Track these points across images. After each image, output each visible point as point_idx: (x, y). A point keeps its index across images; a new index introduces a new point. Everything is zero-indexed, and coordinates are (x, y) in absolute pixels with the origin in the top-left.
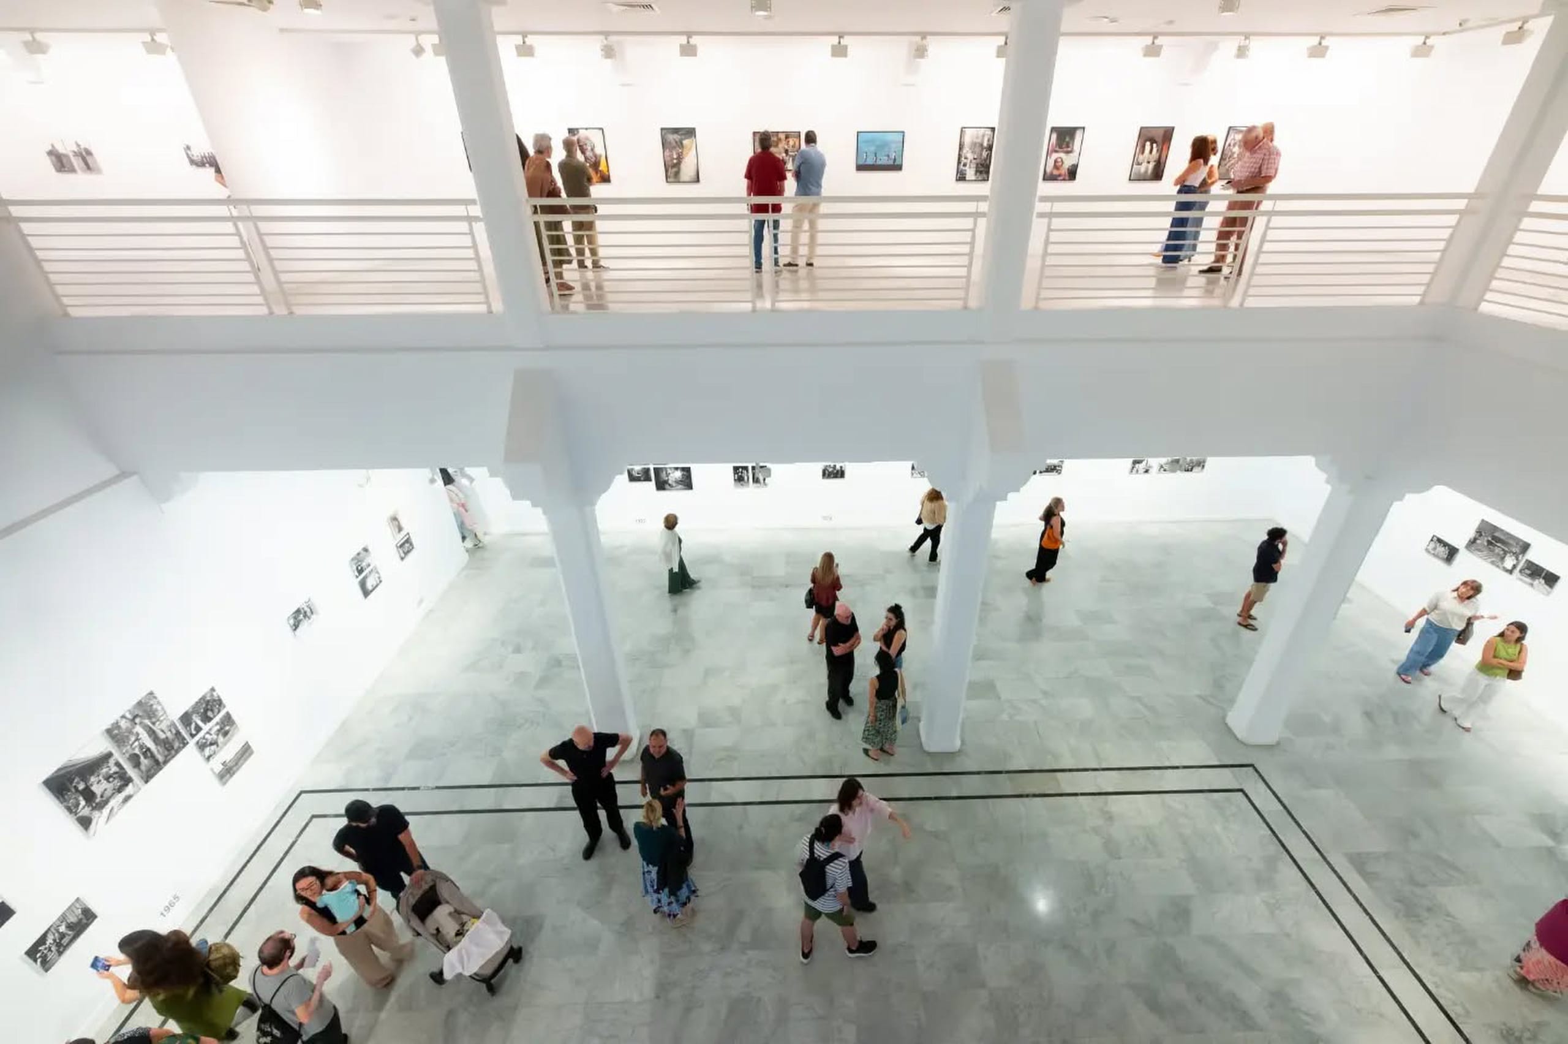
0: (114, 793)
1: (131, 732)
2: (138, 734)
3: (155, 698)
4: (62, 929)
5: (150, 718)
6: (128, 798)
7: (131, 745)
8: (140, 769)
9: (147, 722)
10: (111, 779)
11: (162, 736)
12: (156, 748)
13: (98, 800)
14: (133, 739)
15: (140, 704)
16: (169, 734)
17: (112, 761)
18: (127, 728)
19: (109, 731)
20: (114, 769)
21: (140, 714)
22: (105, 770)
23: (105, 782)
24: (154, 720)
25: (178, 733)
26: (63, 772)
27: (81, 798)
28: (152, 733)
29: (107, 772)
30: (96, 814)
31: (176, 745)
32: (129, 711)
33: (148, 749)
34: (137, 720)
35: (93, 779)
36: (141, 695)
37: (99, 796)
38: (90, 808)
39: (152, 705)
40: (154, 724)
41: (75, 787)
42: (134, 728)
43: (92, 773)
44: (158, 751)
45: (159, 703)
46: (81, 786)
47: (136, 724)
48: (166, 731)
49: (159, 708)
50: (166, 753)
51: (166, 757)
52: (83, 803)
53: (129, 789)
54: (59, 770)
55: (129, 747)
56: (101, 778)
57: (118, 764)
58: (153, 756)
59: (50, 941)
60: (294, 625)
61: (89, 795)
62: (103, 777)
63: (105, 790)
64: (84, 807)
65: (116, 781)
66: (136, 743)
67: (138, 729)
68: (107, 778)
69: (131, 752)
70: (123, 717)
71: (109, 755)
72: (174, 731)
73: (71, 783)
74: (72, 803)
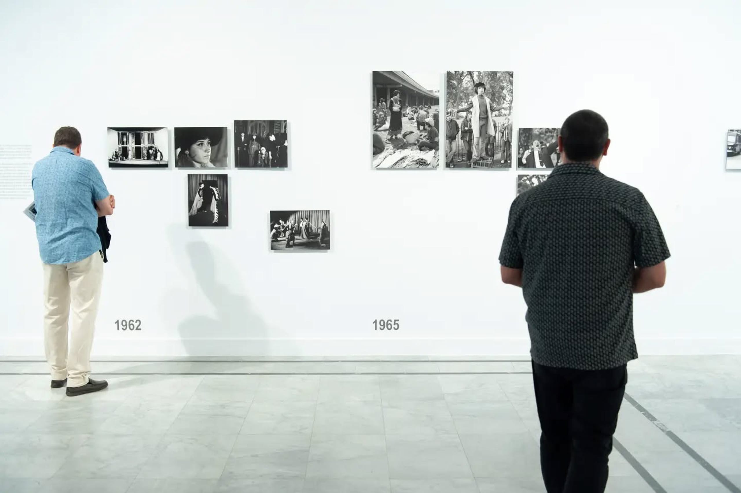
0: (415, 144)
1: (467, 96)
2: (471, 105)
3: (511, 83)
4: (303, 225)
5: (493, 100)
6: (422, 163)
7: (458, 112)
8: (450, 143)
9: (488, 101)
10: (421, 128)
11: (491, 131)
12: (478, 138)
13: (400, 136)
14: (465, 106)
15: (493, 75)
16: (499, 135)
17: (433, 110)
18: (467, 89)
19: (450, 76)
20: (430, 120)
21: (488, 86)
22: (422, 112)
23: (416, 124)
24: (495, 105)
25: (508, 144)
26: (393, 78)
27: (389, 118)
28: (484, 118)
29: (423, 118)
30: (389, 148)
31: (498, 156)
32: (479, 73)
33: (470, 132)
34: (480, 90)
35: (408, 110)
36: (500, 67)
37: (403, 132)
38: (389, 137)
39: (503, 88)
40: (492, 110)
41: (392, 102)
42: (473, 96)
43: (411, 104)
44: (478, 144)
45: (511, 92)
46: (396, 108)
47: (477, 93)
48: (499, 129)
49: (508, 98)
50: (484, 154)
51: (482, 158)
52: (387, 125)
53: (428, 156)
54: (391, 73)
55: (456, 110)
56: (416, 116)
57: (436, 117)
58: (470, 143)
59: (290, 223)
60: (733, 147)
61: (396, 126)
62: (417, 118)
63: (412, 132)
64: (385, 130)
65: (424, 134)
66: (464, 114)
67: (475, 100)
68: (420, 123)
69: (454, 118)
70: (470, 73)
71: (435, 101)
72: (505, 139)
73: (391, 97)
74: (381, 115)
